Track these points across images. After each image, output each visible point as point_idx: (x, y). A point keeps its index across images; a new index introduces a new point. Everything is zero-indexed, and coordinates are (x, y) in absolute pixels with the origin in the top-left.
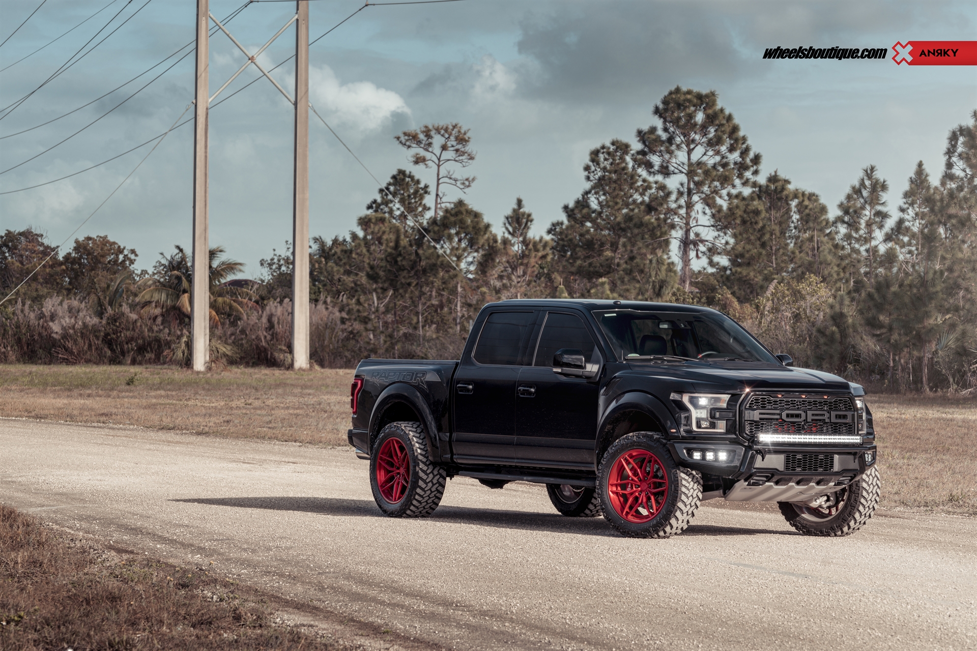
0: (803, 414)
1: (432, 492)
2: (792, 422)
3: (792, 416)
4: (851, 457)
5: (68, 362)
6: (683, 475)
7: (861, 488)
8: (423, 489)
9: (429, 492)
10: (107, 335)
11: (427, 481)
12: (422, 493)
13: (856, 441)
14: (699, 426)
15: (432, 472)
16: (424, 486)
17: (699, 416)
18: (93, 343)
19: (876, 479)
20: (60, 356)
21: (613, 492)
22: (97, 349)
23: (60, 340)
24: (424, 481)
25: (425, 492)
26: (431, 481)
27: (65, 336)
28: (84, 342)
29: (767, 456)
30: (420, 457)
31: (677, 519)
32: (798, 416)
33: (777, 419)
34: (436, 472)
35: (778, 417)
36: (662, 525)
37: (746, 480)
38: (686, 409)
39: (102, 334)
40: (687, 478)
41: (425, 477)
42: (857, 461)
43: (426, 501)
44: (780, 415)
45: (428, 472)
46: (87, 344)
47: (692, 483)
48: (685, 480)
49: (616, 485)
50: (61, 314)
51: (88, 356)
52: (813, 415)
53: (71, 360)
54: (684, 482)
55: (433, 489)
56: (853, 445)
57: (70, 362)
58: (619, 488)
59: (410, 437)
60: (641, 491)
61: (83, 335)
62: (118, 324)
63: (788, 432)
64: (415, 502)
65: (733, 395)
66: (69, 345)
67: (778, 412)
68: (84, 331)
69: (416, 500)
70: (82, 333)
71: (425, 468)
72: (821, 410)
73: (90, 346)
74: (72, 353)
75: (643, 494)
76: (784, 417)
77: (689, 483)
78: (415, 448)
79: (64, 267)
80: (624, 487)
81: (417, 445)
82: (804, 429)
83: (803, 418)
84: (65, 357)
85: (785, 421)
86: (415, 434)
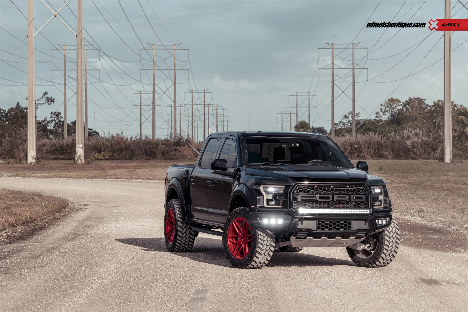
0: (331, 197)
1: (186, 238)
2: (323, 202)
3: (324, 198)
4: (364, 222)
5: (414, 158)
6: (259, 232)
7: (384, 240)
8: (181, 237)
9: (185, 238)
10: (433, 146)
11: (183, 232)
12: (181, 239)
13: (367, 212)
14: (268, 204)
15: (186, 227)
16: (181, 235)
17: (268, 198)
18: (426, 150)
19: (395, 234)
20: (411, 156)
21: (230, 242)
22: (428, 152)
23: (411, 148)
24: (181, 232)
25: (182, 238)
26: (185, 232)
27: (413, 147)
28: (422, 149)
29: (304, 222)
30: (179, 219)
31: (258, 258)
32: (328, 198)
33: (314, 200)
34: (188, 227)
35: (314, 198)
36: (250, 261)
37: (294, 236)
38: (261, 194)
39: (431, 145)
40: (262, 234)
41: (181, 230)
42: (367, 224)
43: (184, 243)
44: (315, 197)
45: (183, 227)
46: (423, 150)
47: (266, 237)
48: (261, 235)
49: (232, 238)
50: (412, 136)
51: (424, 156)
52: (337, 197)
53: (417, 158)
54: (260, 237)
55: (187, 237)
56: (366, 215)
57: (416, 158)
58: (234, 240)
59: (175, 208)
60: (243, 241)
61: (422, 146)
62: (437, 140)
63: (320, 207)
64: (177, 244)
65: (287, 186)
66: (415, 150)
67: (314, 195)
68: (422, 144)
69: (178, 243)
70: (421, 145)
71: (181, 225)
72: (343, 194)
73: (425, 151)
74: (416, 154)
75: (244, 243)
76: (318, 199)
77: (264, 237)
78: (176, 214)
79: (429, 114)
80: (236, 238)
81: (178, 212)
82: (332, 206)
83: (331, 199)
84: (414, 156)
85: (319, 201)
86: (178, 206)
